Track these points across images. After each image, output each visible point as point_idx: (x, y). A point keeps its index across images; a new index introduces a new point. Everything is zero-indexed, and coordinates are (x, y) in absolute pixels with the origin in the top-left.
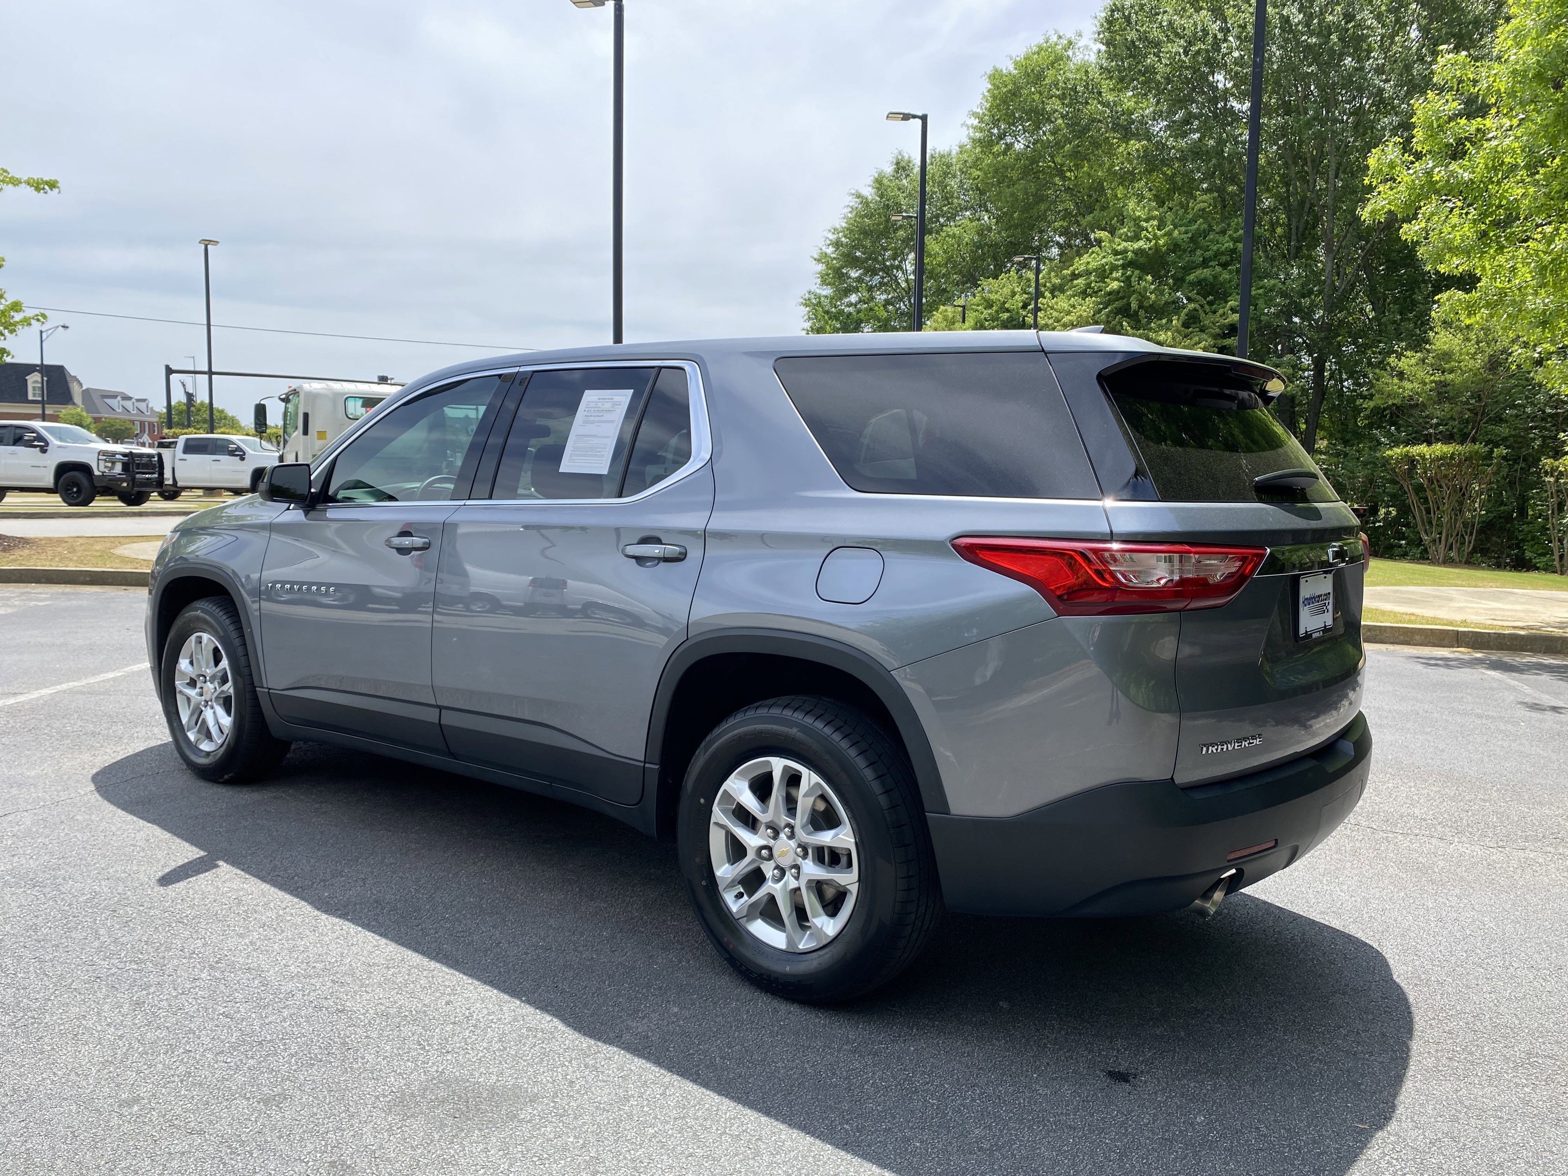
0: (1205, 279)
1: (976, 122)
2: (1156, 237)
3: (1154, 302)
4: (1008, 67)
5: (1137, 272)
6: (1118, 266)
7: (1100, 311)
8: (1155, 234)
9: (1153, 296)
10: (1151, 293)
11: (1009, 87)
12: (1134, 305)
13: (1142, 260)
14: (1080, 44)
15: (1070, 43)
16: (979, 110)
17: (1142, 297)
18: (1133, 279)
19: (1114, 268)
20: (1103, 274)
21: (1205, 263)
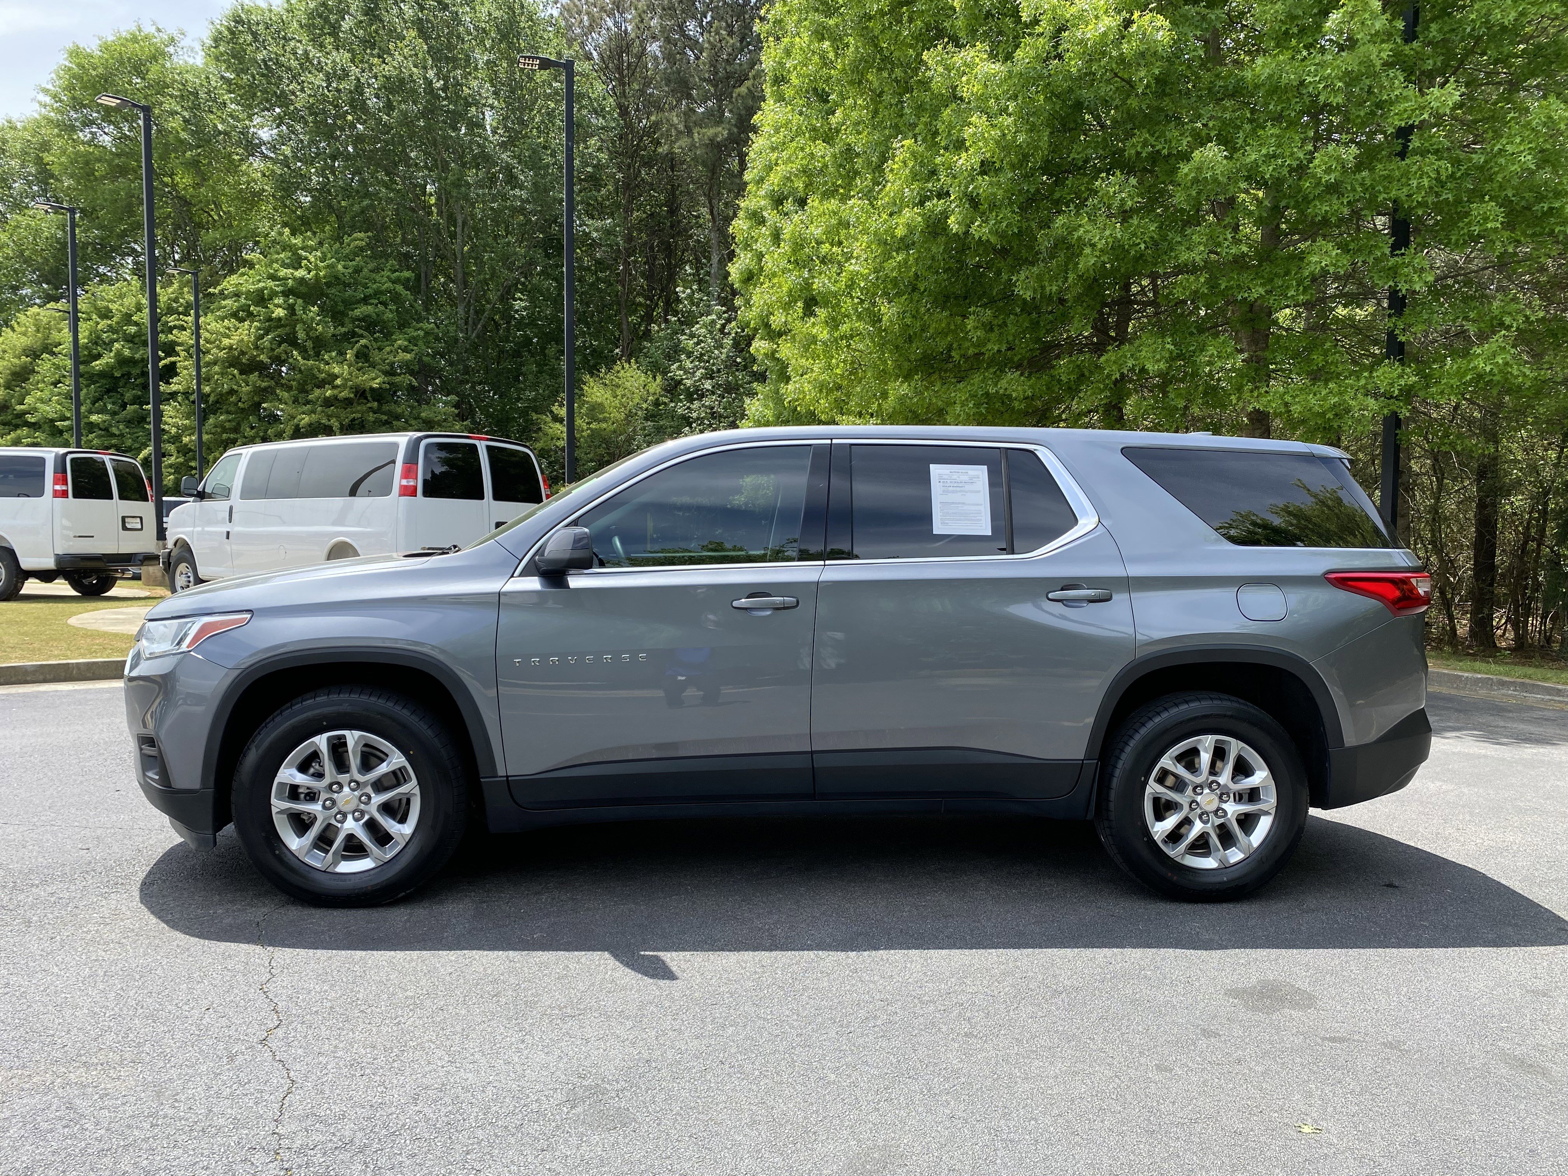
0: (369, 316)
1: (48, 100)
2: (317, 268)
3: (321, 334)
4: (92, 46)
5: (300, 301)
6: (277, 292)
7: (261, 337)
8: (316, 265)
9: (320, 328)
10: (317, 324)
11: (100, 70)
12: (301, 335)
13: (303, 289)
14: (182, 44)
15: (172, 40)
16: (50, 87)
17: (309, 329)
18: (297, 307)
19: (273, 294)
20: (261, 298)
21: (365, 300)
